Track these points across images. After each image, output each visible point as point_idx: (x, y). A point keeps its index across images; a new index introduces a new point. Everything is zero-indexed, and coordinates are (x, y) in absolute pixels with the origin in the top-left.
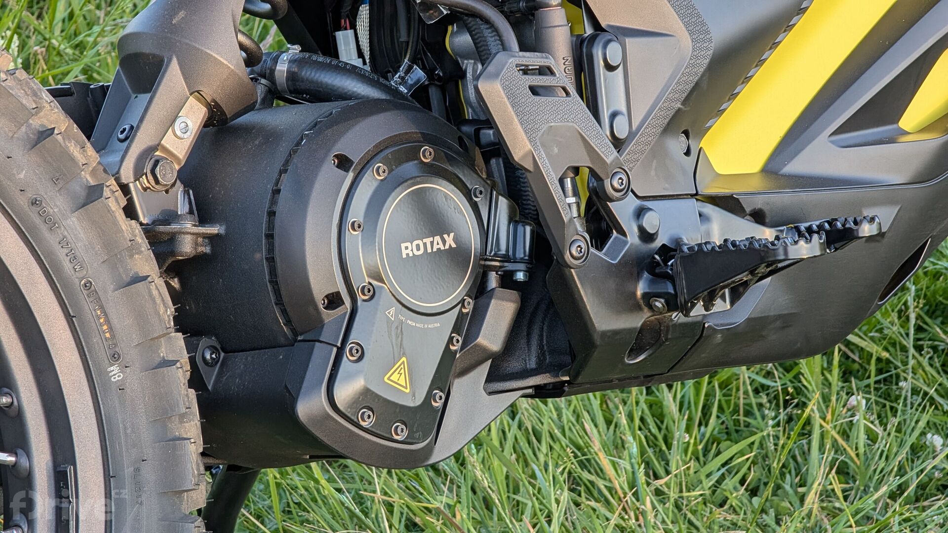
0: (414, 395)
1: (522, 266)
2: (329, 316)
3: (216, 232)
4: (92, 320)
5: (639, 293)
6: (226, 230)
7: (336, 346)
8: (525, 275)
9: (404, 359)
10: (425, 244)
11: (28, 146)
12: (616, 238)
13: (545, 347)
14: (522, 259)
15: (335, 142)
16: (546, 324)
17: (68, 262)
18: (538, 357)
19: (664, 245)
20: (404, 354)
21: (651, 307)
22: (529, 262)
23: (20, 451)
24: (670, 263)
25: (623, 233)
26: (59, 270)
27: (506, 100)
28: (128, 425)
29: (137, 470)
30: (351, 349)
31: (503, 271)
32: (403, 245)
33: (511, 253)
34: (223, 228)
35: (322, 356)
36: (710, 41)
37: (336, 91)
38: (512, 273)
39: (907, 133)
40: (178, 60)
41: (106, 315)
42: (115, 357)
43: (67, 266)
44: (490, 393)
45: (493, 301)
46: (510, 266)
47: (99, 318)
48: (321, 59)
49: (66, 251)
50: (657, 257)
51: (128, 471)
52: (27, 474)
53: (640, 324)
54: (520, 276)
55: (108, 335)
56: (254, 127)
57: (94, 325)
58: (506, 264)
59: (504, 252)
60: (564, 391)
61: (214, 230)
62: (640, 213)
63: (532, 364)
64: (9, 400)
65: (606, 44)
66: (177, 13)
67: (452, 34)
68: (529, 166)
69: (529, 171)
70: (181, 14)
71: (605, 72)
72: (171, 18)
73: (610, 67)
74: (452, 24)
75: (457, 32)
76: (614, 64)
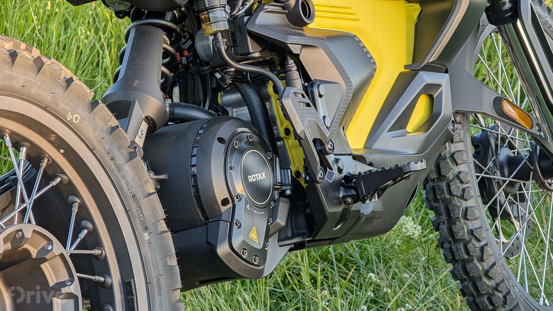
0: (259, 244)
1: (289, 187)
2: (223, 209)
3: (164, 178)
4: (136, 212)
5: (341, 196)
6: (168, 177)
7: (229, 222)
8: (290, 191)
9: (254, 227)
10: (256, 176)
11: (109, 134)
12: (329, 171)
13: (294, 227)
14: (288, 184)
15: (216, 132)
16: (293, 216)
17: (126, 186)
18: (292, 231)
19: (345, 175)
20: (254, 225)
21: (345, 202)
22: (292, 185)
23: (106, 275)
24: (353, 181)
25: (331, 169)
26: (122, 189)
27: (293, 107)
28: (153, 259)
29: (158, 280)
30: (236, 223)
31: (281, 190)
32: (249, 177)
33: (283, 182)
34: (167, 176)
35: (223, 226)
36: (352, 86)
37: (193, 117)
38: (284, 191)
39: (409, 133)
40: (138, 102)
41: (141, 210)
42: (146, 229)
43: (125, 187)
44: (280, 246)
45: (280, 203)
46: (284, 188)
47: (139, 211)
48: (184, 104)
49: (125, 181)
50: (343, 181)
51: (155, 280)
52: (110, 285)
53: (341, 210)
54: (288, 192)
55: (142, 219)
56: (167, 133)
57: (137, 214)
58: (283, 187)
59: (280, 181)
60: (305, 246)
61: (163, 177)
62: (337, 161)
63: (290, 235)
64: (100, 252)
65: (319, 86)
66: (134, 82)
67: (221, 96)
68: (303, 137)
69: (302, 139)
70: (137, 82)
71: (319, 98)
72: (132, 84)
73: (321, 96)
74: (221, 92)
75: (223, 95)
76: (322, 95)
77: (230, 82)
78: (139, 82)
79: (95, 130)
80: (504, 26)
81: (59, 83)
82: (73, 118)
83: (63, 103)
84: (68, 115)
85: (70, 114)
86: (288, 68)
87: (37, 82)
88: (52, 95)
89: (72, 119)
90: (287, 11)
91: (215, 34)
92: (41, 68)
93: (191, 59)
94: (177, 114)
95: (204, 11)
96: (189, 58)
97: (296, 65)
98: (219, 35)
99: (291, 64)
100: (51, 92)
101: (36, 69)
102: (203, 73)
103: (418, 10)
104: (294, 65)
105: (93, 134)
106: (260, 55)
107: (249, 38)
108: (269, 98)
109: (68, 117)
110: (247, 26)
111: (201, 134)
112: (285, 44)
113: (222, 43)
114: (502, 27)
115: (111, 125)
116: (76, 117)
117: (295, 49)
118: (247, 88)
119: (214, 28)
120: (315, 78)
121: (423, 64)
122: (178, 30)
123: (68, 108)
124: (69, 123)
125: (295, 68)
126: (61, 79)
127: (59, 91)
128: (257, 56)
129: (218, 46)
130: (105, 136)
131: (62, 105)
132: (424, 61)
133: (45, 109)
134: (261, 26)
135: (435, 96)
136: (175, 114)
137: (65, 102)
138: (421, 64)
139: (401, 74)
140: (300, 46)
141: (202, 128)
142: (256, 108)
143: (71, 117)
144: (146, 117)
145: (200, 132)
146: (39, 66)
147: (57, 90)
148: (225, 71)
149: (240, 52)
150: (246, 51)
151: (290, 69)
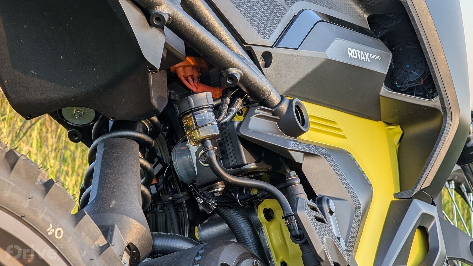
27: (310, 220)
37: (179, 248)
40: (118, 226)
48: (165, 234)
65: (328, 201)
66: (111, 202)
67: (199, 231)
68: (323, 258)
69: (322, 261)
70: (114, 202)
71: (330, 216)
72: (109, 205)
73: (331, 213)
74: (198, 225)
75: (201, 229)
76: (333, 211)
77: (215, 208)
78: (117, 202)
79: (82, 249)
80: (469, 165)
81: (36, 186)
82: (55, 232)
83: (42, 213)
84: (49, 229)
85: (51, 226)
86: (290, 182)
87: (10, 183)
88: (29, 200)
89: (54, 234)
90: (279, 118)
91: (203, 141)
92: (15, 164)
93: (161, 187)
94: (159, 246)
95: (188, 114)
96: (160, 185)
97: (299, 177)
98: (209, 141)
99: (293, 176)
100: (28, 197)
101: (9, 166)
102: (179, 202)
103: (399, 133)
104: (297, 177)
105: (80, 254)
106: (256, 167)
107: (241, 147)
108: (260, 226)
109: (49, 231)
110: (240, 130)
111: (198, 261)
112: (286, 151)
113: (212, 151)
114: (467, 166)
115: (98, 244)
116: (59, 231)
117: (298, 157)
118: (234, 214)
119: (201, 134)
120: (321, 194)
121: (416, 191)
122: (154, 144)
123: (48, 219)
124: (50, 238)
125: (298, 181)
126: (38, 182)
127: (37, 196)
128: (252, 167)
129: (207, 155)
130: (94, 257)
131: (42, 214)
132: (416, 187)
133: (20, 219)
134: (255, 132)
135: (429, 230)
136: (156, 246)
137: (45, 211)
138: (414, 191)
139: (392, 203)
140: (303, 154)
141: (198, 255)
142: (248, 237)
143: (53, 230)
144: (128, 246)
145: (197, 259)
146: (12, 161)
147: (35, 195)
148: (211, 191)
149: (231, 164)
150: (239, 163)
151: (291, 182)
